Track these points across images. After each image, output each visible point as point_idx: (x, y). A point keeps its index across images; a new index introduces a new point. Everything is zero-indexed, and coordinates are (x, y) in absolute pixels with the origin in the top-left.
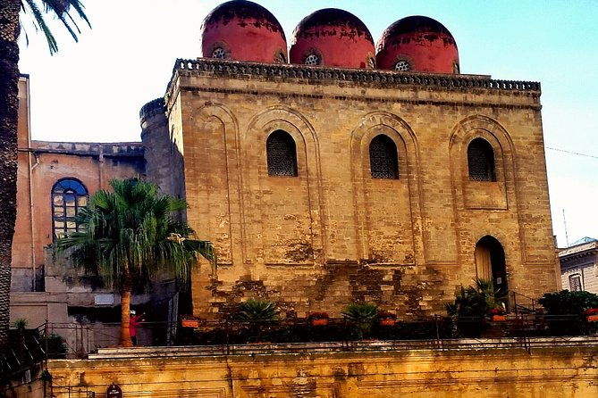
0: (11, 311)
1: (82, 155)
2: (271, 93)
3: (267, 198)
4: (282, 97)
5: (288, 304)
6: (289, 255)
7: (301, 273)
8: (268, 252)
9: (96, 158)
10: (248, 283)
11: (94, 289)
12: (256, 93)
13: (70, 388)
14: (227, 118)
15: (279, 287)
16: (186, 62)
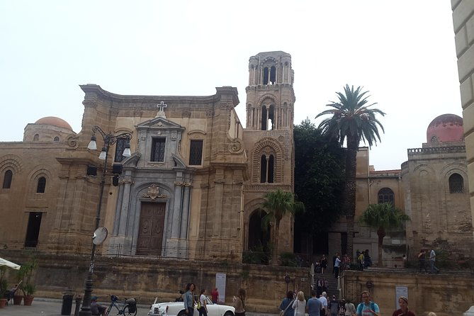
0: (354, 246)
1: (391, 178)
2: (450, 158)
3: (449, 203)
4: (457, 159)
5: (460, 251)
6: (460, 228)
7: (466, 237)
8: (450, 227)
9: (397, 178)
10: (440, 241)
11: (391, 238)
12: (443, 159)
13: (353, 281)
14: (429, 170)
15: (455, 243)
16: (412, 150)
